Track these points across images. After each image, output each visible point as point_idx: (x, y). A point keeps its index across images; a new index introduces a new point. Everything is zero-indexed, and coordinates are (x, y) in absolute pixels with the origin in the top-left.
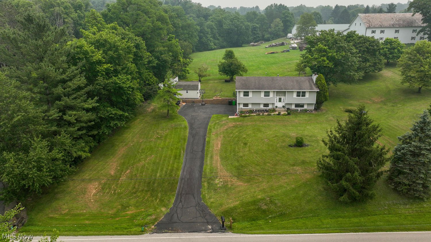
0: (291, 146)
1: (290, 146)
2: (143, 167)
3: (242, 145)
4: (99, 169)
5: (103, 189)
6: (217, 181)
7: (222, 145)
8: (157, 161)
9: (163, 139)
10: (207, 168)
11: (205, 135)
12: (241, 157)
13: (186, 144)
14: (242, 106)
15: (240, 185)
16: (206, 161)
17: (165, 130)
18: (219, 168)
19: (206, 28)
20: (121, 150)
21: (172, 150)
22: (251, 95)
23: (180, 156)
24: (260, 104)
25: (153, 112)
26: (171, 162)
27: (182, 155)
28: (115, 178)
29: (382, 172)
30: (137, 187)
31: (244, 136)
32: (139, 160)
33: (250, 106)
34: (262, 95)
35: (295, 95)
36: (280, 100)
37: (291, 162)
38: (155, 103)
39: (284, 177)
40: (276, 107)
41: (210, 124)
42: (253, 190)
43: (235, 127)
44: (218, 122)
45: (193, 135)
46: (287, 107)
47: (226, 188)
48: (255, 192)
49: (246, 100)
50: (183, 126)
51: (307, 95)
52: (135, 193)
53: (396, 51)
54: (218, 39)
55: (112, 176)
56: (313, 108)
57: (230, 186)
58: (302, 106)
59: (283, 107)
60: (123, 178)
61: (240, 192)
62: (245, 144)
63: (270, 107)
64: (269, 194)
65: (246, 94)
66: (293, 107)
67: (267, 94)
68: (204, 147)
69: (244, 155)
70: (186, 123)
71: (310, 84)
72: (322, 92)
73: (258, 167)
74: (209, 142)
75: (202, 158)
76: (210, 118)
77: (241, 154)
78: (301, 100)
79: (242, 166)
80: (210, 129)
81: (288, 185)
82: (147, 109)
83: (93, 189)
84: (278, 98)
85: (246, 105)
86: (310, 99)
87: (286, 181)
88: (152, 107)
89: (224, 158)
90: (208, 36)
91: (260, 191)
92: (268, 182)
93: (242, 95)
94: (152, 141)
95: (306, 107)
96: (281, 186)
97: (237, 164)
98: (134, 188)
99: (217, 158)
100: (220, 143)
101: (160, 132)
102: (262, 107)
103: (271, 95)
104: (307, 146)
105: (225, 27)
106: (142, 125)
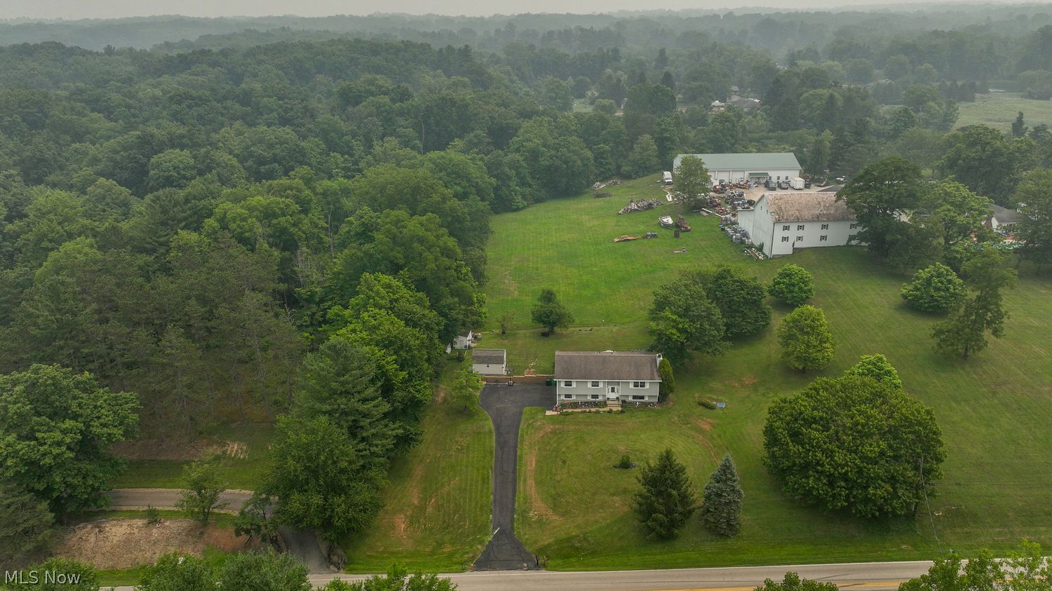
0: (616, 467)
1: (614, 467)
2: (449, 494)
3: (560, 463)
4: (399, 497)
5: (411, 522)
6: (531, 514)
7: (537, 462)
8: (463, 486)
9: (465, 451)
10: (520, 498)
11: (516, 447)
12: (558, 482)
13: (494, 460)
14: (563, 398)
15: (556, 519)
16: (519, 487)
17: (465, 436)
18: (533, 496)
19: (507, 169)
20: (419, 471)
21: (478, 470)
22: (574, 385)
23: (488, 478)
24: (587, 395)
25: (444, 403)
26: (479, 488)
27: (490, 478)
28: (422, 508)
29: (694, 509)
30: (447, 520)
31: (564, 450)
32: (442, 484)
33: (574, 398)
34: (589, 385)
35: (631, 386)
36: (613, 390)
37: (612, 490)
38: (444, 385)
39: (601, 511)
40: (608, 399)
41: (521, 426)
42: (568, 526)
43: (554, 432)
44: (532, 423)
45: (501, 445)
46: (621, 399)
47: (541, 522)
48: (570, 528)
49: (568, 390)
50: (487, 429)
51: (647, 386)
52: (447, 529)
53: (796, 289)
54: (530, 186)
55: (416, 507)
56: (656, 400)
57: (544, 520)
58: (642, 397)
59: (617, 398)
60: (430, 510)
61: (555, 527)
62: (564, 462)
63: (600, 398)
64: (584, 530)
65: (568, 384)
66: (630, 399)
67: (595, 384)
68: (515, 465)
69: (561, 479)
70: (490, 425)
71: (652, 370)
72: (666, 383)
73: (575, 497)
74: (521, 457)
75: (514, 482)
76: (521, 413)
77: (558, 478)
78: (639, 391)
79: (559, 495)
80: (522, 436)
81: (604, 519)
82: (436, 399)
83: (401, 524)
84: (610, 387)
85: (568, 396)
86: (651, 390)
87: (603, 515)
88: (442, 394)
89: (539, 483)
90: (511, 183)
91: (575, 527)
92: (584, 516)
93: (563, 385)
94: (451, 455)
95: (646, 399)
96: (596, 521)
97: (553, 492)
98: (445, 521)
99: (531, 482)
100: (534, 459)
101: (460, 439)
102: (589, 398)
103: (601, 385)
104: (634, 467)
105: (544, 162)
106: (434, 426)
